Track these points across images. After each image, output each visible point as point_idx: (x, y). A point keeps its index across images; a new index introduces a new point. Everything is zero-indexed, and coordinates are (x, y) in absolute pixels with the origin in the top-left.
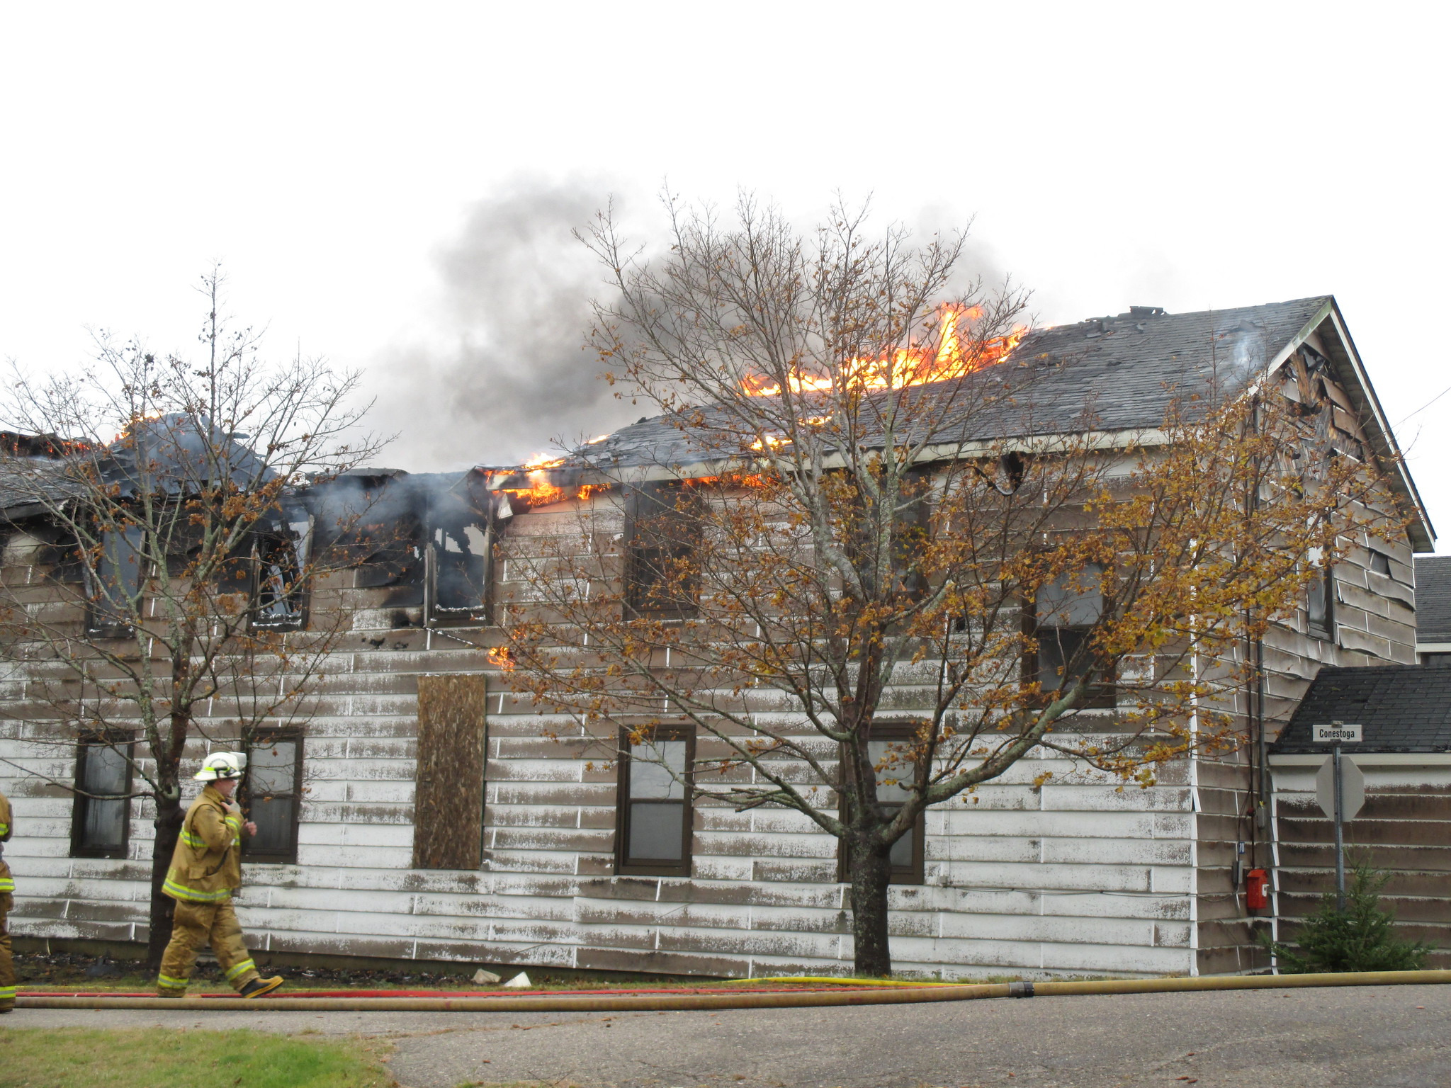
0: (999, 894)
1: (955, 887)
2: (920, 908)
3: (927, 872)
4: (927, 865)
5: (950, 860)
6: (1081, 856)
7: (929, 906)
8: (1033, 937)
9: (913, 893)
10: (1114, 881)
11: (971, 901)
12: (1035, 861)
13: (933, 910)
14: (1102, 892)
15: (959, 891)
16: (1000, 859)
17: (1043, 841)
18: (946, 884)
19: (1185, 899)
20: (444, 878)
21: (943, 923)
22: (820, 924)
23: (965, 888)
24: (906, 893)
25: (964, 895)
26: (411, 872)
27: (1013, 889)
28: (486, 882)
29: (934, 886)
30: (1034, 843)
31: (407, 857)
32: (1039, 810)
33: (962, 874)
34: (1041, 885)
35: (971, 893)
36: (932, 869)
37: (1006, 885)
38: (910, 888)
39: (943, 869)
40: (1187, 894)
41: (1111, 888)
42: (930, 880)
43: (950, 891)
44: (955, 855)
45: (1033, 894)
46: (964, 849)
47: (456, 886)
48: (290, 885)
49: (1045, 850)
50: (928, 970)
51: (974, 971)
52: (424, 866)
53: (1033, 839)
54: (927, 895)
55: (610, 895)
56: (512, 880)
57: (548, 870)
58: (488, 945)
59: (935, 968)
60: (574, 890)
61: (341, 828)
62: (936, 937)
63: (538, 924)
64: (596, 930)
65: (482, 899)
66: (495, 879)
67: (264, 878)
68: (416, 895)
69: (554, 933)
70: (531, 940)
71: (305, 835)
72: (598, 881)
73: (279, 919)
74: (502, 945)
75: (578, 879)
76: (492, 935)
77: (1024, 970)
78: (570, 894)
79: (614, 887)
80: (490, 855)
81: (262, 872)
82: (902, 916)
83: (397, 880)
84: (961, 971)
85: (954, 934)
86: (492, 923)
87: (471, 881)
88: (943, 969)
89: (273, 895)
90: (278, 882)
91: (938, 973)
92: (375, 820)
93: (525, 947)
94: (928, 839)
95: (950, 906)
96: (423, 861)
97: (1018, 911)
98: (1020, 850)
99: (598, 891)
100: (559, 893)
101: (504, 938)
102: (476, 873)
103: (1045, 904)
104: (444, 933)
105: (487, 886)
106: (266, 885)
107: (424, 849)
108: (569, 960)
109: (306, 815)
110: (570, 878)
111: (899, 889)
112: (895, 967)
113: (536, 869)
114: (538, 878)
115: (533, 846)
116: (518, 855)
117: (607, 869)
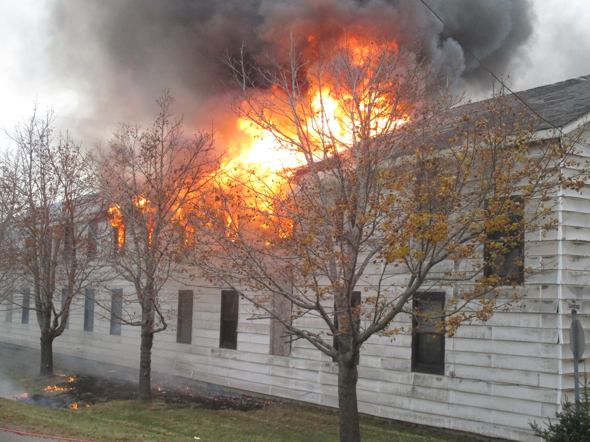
0: (475, 383)
1: (457, 378)
2: (442, 387)
3: (446, 369)
4: (446, 365)
5: (454, 364)
6: (508, 365)
7: (446, 387)
8: (488, 407)
9: (440, 379)
10: (523, 379)
11: (464, 386)
12: (489, 367)
13: (448, 390)
14: (518, 385)
15: (459, 380)
16: (475, 364)
17: (493, 356)
18: (452, 376)
19: (555, 391)
20: (279, 360)
21: (452, 397)
22: (405, 392)
23: (461, 379)
24: (438, 379)
25: (461, 381)
26: (269, 356)
27: (480, 381)
28: (292, 363)
29: (448, 377)
30: (489, 357)
31: (267, 350)
32: (491, 340)
33: (460, 372)
34: (492, 379)
35: (463, 381)
36: (448, 367)
37: (477, 378)
38: (439, 377)
39: (452, 368)
40: (556, 389)
41: (522, 383)
42: (447, 373)
43: (455, 379)
44: (457, 362)
45: (488, 383)
46: (461, 359)
47: (283, 363)
48: (235, 359)
49: (494, 361)
50: (446, 419)
51: (464, 422)
52: (273, 354)
53: (489, 355)
54: (445, 381)
55: (331, 372)
56: (300, 361)
57: (312, 358)
58: (293, 391)
59: (448, 419)
60: (320, 368)
61: (250, 335)
62: (449, 403)
63: (308, 383)
64: (327, 388)
65: (291, 370)
66: (294, 361)
67: (228, 355)
68: (271, 367)
69: (313, 387)
70: (305, 390)
71: (240, 338)
72: (328, 365)
73: (232, 374)
74: (297, 391)
75: (322, 363)
76: (294, 387)
77: (485, 424)
78: (318, 370)
79: (333, 367)
80: (293, 349)
81: (227, 353)
82: (436, 391)
83: (265, 360)
84: (459, 421)
85: (456, 403)
86: (294, 381)
87: (288, 362)
88: (452, 419)
89: (231, 363)
90: (231, 357)
91: (450, 421)
92: (259, 332)
93: (303, 393)
94: (446, 352)
95: (454, 387)
96: (272, 352)
97: (482, 392)
98: (483, 360)
99: (327, 369)
100: (315, 369)
101: (297, 388)
102: (290, 358)
103: (495, 390)
104: (279, 384)
105: (292, 365)
106: (228, 358)
107: (273, 347)
108: (318, 401)
109: (239, 329)
110: (319, 363)
111: (435, 376)
112: (433, 417)
113: (308, 358)
114: (308, 362)
115: (307, 347)
116: (302, 351)
117: (330, 359)
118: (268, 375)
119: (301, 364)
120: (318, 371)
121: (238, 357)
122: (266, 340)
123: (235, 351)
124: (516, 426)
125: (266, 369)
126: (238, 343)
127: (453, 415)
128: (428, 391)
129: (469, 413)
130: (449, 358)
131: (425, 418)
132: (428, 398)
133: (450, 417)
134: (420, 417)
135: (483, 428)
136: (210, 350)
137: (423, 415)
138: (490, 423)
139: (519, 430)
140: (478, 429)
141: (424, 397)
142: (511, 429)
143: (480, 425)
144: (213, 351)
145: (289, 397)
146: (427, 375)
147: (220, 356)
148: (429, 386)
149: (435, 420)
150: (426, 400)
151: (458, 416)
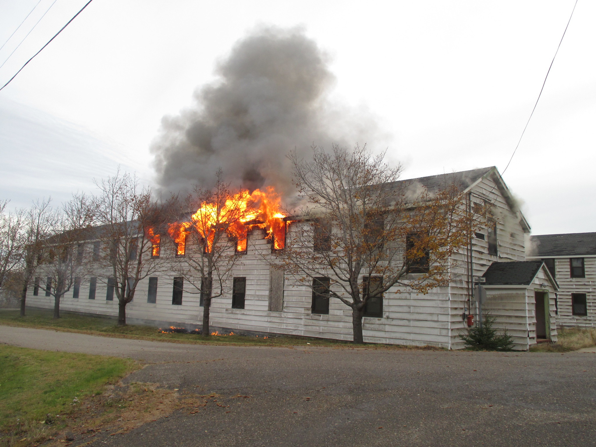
0: (401, 321)
2: (382, 324)
3: (383, 314)
4: (383, 313)
5: (389, 312)
6: (421, 311)
7: (384, 323)
8: (409, 332)
9: (380, 320)
10: (429, 318)
11: (395, 322)
12: (409, 313)
13: (385, 325)
14: (426, 321)
15: (391, 319)
16: (401, 312)
17: (412, 307)
18: (388, 318)
19: (447, 323)
20: (275, 314)
21: (387, 328)
23: (393, 319)
24: (379, 320)
25: (392, 320)
26: (268, 312)
27: (404, 319)
29: (385, 318)
30: (409, 308)
31: (267, 308)
32: (410, 299)
33: (392, 315)
34: (411, 318)
35: (394, 320)
36: (385, 314)
37: (402, 318)
38: (379, 318)
39: (387, 314)
40: (448, 322)
41: (428, 320)
42: (384, 316)
43: (389, 320)
44: (390, 311)
45: (409, 320)
46: (392, 309)
47: (277, 315)
48: (243, 314)
49: (412, 310)
50: (384, 339)
51: (395, 340)
52: (271, 311)
53: (409, 307)
54: (383, 320)
55: (311, 318)
56: (289, 314)
57: (297, 312)
58: (284, 330)
59: (385, 339)
60: (303, 317)
61: (254, 301)
62: (386, 331)
63: (295, 325)
64: (308, 327)
65: (283, 318)
66: (285, 314)
68: (269, 317)
69: (298, 327)
70: (293, 328)
71: (246, 302)
72: (308, 315)
73: (241, 322)
74: (287, 330)
75: (304, 314)
76: (285, 327)
77: (407, 340)
79: (311, 316)
80: (285, 308)
81: (238, 311)
82: (378, 326)
83: (265, 314)
84: (392, 340)
85: (390, 331)
86: (285, 324)
87: (281, 314)
88: (387, 339)
89: (239, 316)
90: (241, 313)
91: (386, 340)
92: (260, 299)
93: (292, 330)
94: (383, 306)
95: (389, 323)
96: (270, 309)
97: (405, 325)
98: (406, 309)
99: (308, 317)
100: (300, 317)
101: (287, 328)
102: (282, 312)
103: (412, 323)
104: (275, 326)
105: (284, 316)
106: (238, 314)
107: (271, 307)
108: (302, 334)
109: (246, 297)
110: (302, 314)
111: (377, 318)
112: (376, 338)
113: (295, 312)
114: (295, 314)
115: (294, 306)
116: (291, 308)
117: (310, 312)
118: (268, 322)
119: (290, 315)
120: (302, 319)
121: (245, 313)
122: (267, 303)
123: (243, 310)
124: (425, 340)
125: (266, 319)
126: (245, 305)
127: (388, 337)
128: (373, 326)
129: (398, 335)
130: (385, 308)
131: (371, 339)
132: (373, 329)
133: (387, 338)
134: (368, 339)
135: (406, 342)
136: (225, 309)
137: (369, 338)
138: (410, 340)
139: (427, 342)
140: (403, 343)
141: (370, 329)
142: (422, 342)
143: (404, 341)
144: (227, 310)
145: (282, 333)
146: (372, 318)
147: (232, 313)
148: (373, 323)
149: (377, 340)
150: (371, 330)
151: (391, 337)
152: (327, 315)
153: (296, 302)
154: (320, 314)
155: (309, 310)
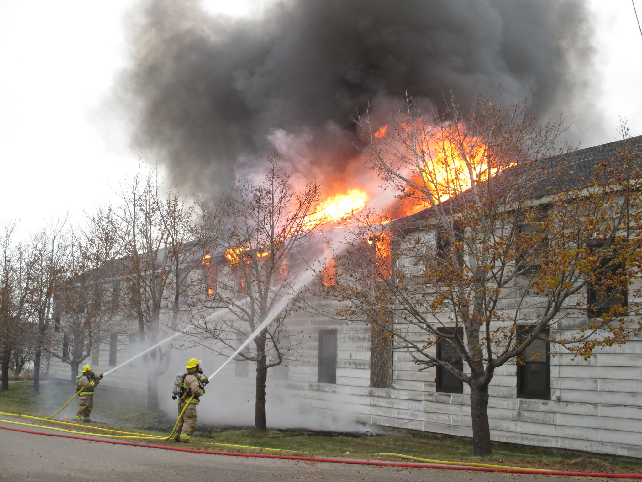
0: (581, 406)
1: (563, 402)
2: (549, 411)
3: (552, 394)
4: (552, 391)
5: (561, 389)
6: (615, 388)
7: (553, 410)
8: (596, 426)
9: (547, 404)
10: (630, 400)
11: (571, 409)
12: (595, 391)
13: (554, 413)
14: (625, 406)
15: (565, 403)
16: (581, 389)
17: (599, 381)
18: (559, 400)
20: (381, 392)
21: (559, 419)
22: (511, 416)
23: (568, 403)
24: (544, 404)
25: (567, 405)
26: (370, 388)
27: (587, 403)
28: (394, 394)
29: (554, 401)
30: (595, 382)
31: (368, 383)
32: (597, 366)
33: (566, 396)
34: (598, 401)
35: (570, 405)
36: (554, 392)
37: (584, 401)
38: (545, 401)
39: (558, 393)
41: (629, 404)
42: (553, 397)
43: (561, 403)
44: (563, 387)
45: (595, 405)
46: (566, 384)
47: (384, 394)
48: (335, 392)
49: (600, 385)
50: (553, 439)
51: (571, 441)
52: (374, 386)
53: (595, 380)
54: (552, 405)
55: (435, 400)
56: (402, 392)
57: (414, 389)
58: (395, 420)
59: (556, 439)
61: (349, 369)
62: (556, 425)
63: (411, 411)
64: (431, 415)
65: (393, 400)
66: (396, 392)
67: (327, 389)
68: (372, 398)
69: (416, 416)
70: (409, 418)
71: (339, 373)
72: (431, 395)
73: (331, 405)
74: (399, 420)
75: (424, 393)
76: (396, 415)
77: (592, 442)
78: (421, 399)
79: (436, 397)
80: (395, 382)
81: (327, 387)
82: (543, 414)
83: (366, 392)
84: (567, 441)
85: (563, 424)
86: (396, 410)
87: (389, 393)
88: (559, 439)
89: (329, 396)
90: (331, 391)
91: (557, 441)
92: (359, 367)
93: (407, 421)
94: (552, 379)
95: (561, 410)
97: (589, 414)
98: (589, 385)
99: (430, 398)
100: (418, 398)
101: (400, 417)
102: (391, 390)
103: (601, 411)
104: (381, 414)
105: (394, 396)
106: (327, 392)
107: (374, 379)
108: (422, 428)
109: (338, 364)
110: (422, 393)
111: (541, 401)
112: (540, 438)
113: (410, 389)
114: (411, 392)
115: (409, 379)
116: (404, 382)
117: (434, 389)
118: (370, 405)
119: (404, 395)
120: (421, 401)
121: (337, 390)
122: (367, 374)
123: (334, 385)
124: (624, 443)
125: (368, 400)
126: (337, 377)
127: (560, 435)
128: (534, 415)
129: (577, 433)
130: (554, 384)
131: (531, 439)
132: (534, 421)
133: (558, 437)
134: (527, 439)
135: (591, 446)
136: (308, 385)
137: (530, 437)
138: (599, 441)
139: (627, 446)
140: (586, 447)
141: (530, 420)
142: (619, 445)
143: (588, 443)
144: (311, 385)
145: (392, 425)
146: (533, 401)
147: (318, 390)
148: (535, 410)
149: (543, 441)
150: (532, 422)
151: (566, 436)
152: (461, 395)
153: (412, 372)
154: (450, 394)
155: (432, 386)
